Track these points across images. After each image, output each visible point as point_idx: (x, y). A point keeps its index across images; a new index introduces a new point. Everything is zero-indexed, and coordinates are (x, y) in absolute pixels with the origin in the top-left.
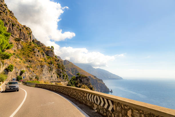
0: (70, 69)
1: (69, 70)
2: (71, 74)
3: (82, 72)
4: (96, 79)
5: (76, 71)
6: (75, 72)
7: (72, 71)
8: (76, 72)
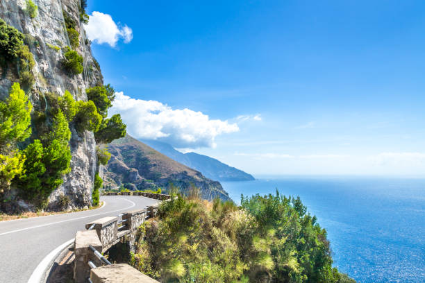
0: (118, 150)
1: (116, 154)
2: (122, 167)
3: (158, 158)
4: (202, 180)
5: (139, 155)
6: (134, 160)
7: (124, 156)
8: (138, 159)
